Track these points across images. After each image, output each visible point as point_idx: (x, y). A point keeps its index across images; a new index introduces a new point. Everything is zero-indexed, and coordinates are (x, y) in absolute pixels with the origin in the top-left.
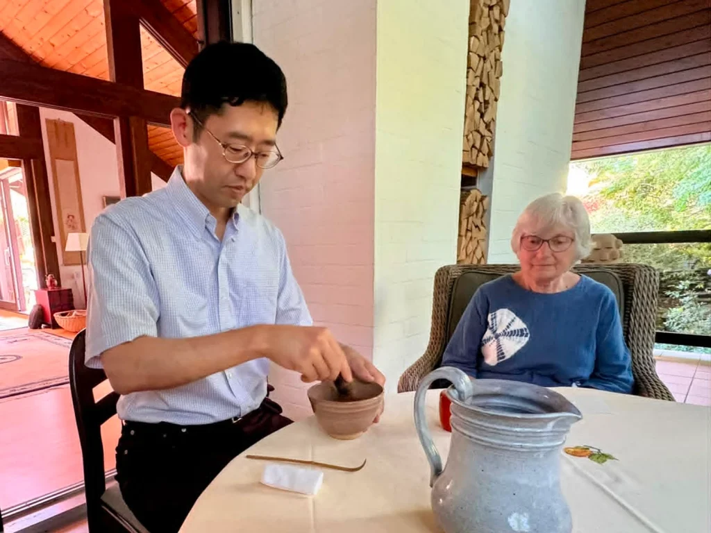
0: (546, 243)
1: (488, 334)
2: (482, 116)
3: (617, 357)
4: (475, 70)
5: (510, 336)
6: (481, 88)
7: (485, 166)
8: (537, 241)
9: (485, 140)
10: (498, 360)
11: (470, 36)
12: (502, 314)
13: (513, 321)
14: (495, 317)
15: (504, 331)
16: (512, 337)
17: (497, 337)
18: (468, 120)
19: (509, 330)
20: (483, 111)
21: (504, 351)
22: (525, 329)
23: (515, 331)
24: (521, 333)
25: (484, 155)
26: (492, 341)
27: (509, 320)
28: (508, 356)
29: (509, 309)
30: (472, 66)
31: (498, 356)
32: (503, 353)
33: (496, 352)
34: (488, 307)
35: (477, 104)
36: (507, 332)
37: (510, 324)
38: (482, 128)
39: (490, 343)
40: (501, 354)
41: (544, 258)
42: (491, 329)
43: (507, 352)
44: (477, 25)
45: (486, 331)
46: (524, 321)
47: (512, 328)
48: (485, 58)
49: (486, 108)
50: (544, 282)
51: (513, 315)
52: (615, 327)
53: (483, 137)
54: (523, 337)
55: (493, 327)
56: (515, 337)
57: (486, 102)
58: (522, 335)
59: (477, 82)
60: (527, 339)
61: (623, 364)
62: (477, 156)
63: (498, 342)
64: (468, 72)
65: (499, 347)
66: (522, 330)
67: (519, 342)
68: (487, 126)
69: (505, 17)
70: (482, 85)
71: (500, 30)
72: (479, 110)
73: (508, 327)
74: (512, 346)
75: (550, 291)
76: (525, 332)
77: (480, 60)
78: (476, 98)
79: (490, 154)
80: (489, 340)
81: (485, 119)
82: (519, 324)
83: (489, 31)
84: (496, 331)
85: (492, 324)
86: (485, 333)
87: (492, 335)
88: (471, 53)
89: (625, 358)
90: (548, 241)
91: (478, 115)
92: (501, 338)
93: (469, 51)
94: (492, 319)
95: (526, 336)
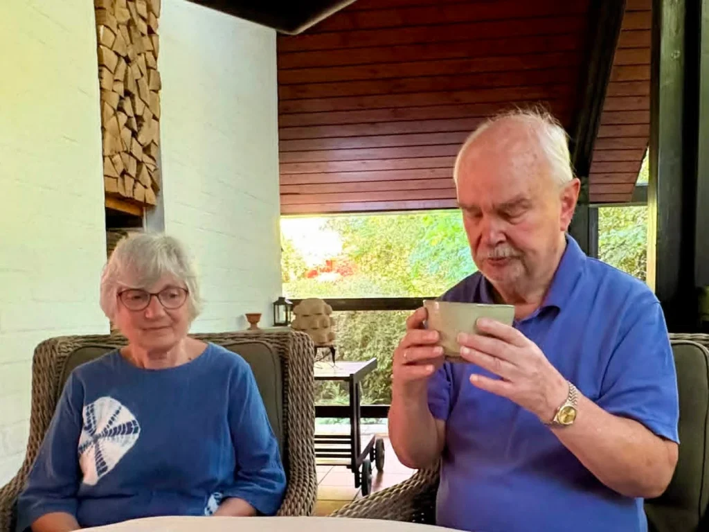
0: (155, 298)
1: (85, 437)
2: (135, 134)
3: (258, 445)
4: (113, 71)
5: (114, 435)
6: (128, 99)
7: (148, 201)
8: (141, 295)
9: (144, 168)
10: (99, 474)
11: (98, 24)
12: (102, 405)
13: (118, 412)
14: (92, 411)
15: (105, 429)
16: (116, 437)
17: (95, 441)
18: (108, 136)
19: (111, 427)
20: (135, 128)
21: (105, 459)
22: (134, 422)
23: (120, 427)
24: (127, 429)
25: (145, 187)
26: (89, 448)
27: (113, 412)
28: (111, 465)
29: (113, 397)
30: (105, 63)
31: (98, 468)
32: (104, 463)
33: (94, 462)
34: (82, 398)
35: (123, 118)
36: (108, 430)
37: (113, 418)
38: (137, 151)
39: (87, 451)
40: (101, 465)
41: (158, 319)
42: (86, 429)
43: (110, 459)
44: (108, 13)
45: (81, 432)
46: (133, 411)
47: (116, 424)
48: (128, 60)
49: (140, 126)
50: (158, 352)
51: (117, 404)
52: (252, 404)
53: (139, 163)
54: (131, 435)
55: (90, 426)
56: (120, 436)
57: (139, 119)
58: (129, 432)
59: (120, 88)
60: (137, 436)
61: (267, 453)
62: (134, 187)
63: (97, 446)
64: (100, 71)
65: (98, 453)
66: (129, 424)
67: (126, 442)
68: (146, 149)
69: (156, 17)
70: (127, 93)
71: (151, 32)
72: (127, 125)
73: (110, 423)
74: (115, 450)
75: (166, 364)
76: (133, 427)
77: (119, 60)
78: (120, 109)
79: (156, 188)
80: (86, 446)
81: (139, 139)
82: (126, 416)
83: (132, 28)
84: (94, 432)
85: (89, 421)
86: (80, 436)
87: (90, 439)
88: (101, 47)
89: (270, 445)
90: (157, 295)
91: (127, 133)
92: (100, 441)
93: (99, 44)
94: (88, 414)
95: (135, 432)
